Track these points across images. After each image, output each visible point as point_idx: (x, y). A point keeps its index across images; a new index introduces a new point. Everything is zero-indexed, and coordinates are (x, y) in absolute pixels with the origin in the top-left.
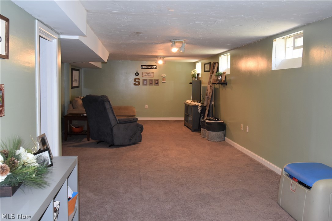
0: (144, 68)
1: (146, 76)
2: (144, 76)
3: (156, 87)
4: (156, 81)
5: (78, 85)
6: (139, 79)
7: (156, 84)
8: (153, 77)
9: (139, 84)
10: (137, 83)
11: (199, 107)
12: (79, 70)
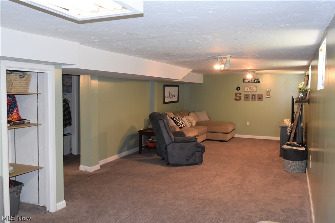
0: (247, 82)
1: (248, 91)
2: (245, 90)
3: (260, 102)
4: (259, 95)
5: (177, 100)
6: (240, 94)
7: (259, 99)
8: (256, 91)
9: (240, 99)
10: (238, 98)
11: (288, 129)
12: (179, 85)
